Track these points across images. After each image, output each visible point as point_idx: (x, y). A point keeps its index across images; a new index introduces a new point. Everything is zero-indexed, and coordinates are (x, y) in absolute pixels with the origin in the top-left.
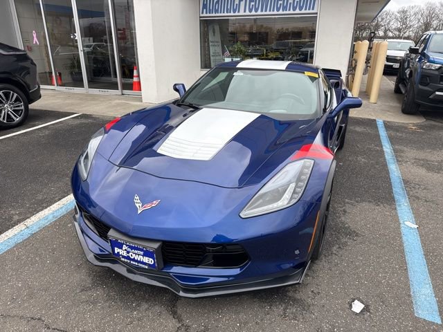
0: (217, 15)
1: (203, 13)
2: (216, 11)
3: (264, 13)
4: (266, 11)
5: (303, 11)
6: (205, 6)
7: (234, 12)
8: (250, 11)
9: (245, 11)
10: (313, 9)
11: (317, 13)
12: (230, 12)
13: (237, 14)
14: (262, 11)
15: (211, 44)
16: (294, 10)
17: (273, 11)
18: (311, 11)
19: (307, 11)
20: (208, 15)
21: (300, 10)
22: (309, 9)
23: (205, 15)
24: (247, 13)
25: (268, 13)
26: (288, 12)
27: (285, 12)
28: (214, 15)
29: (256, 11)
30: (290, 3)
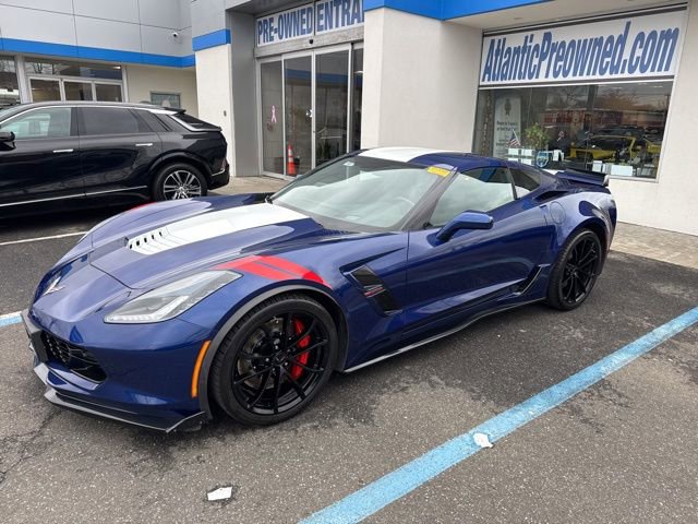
0: (504, 82)
1: (483, 80)
2: (504, 77)
3: (578, 78)
4: (581, 74)
5: (648, 73)
6: (488, 70)
7: (530, 78)
8: (556, 75)
9: (547, 76)
10: (667, 69)
11: (672, 77)
12: (524, 78)
13: (534, 80)
14: (574, 75)
15: (496, 126)
16: (631, 71)
17: (594, 74)
18: (663, 73)
19: (656, 74)
20: (492, 83)
21: (643, 71)
22: (660, 70)
23: (486, 83)
24: (551, 78)
25: (585, 77)
26: (619, 76)
27: (614, 76)
28: (499, 82)
29: (565, 74)
30: (625, 61)
